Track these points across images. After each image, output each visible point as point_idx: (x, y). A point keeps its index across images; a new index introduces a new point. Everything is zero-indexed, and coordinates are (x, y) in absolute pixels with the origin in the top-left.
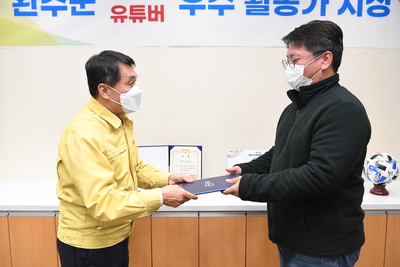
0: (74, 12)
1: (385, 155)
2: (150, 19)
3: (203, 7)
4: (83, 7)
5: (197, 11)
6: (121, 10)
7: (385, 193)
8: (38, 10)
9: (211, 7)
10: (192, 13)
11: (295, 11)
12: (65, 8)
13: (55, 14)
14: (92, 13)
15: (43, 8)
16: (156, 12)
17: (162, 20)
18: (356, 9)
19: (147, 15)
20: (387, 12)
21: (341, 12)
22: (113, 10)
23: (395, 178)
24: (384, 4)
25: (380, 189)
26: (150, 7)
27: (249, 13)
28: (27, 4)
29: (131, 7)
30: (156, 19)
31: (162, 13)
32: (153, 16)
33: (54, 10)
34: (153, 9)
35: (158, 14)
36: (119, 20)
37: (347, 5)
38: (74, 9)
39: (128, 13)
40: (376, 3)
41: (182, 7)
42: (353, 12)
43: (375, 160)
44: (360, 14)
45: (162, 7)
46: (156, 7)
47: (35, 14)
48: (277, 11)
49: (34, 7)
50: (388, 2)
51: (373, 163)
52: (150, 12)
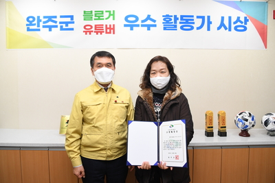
0: (62, 29)
1: (247, 112)
2: (107, 33)
3: (138, 26)
4: (67, 26)
5: (134, 28)
6: (89, 27)
7: (248, 135)
8: (41, 27)
9: (142, 26)
10: (132, 29)
11: (192, 28)
12: (56, 26)
13: (50, 30)
14: (72, 29)
15: (44, 27)
16: (110, 28)
17: (114, 33)
18: (228, 27)
19: (105, 30)
20: (245, 29)
21: (219, 28)
22: (85, 27)
23: (253, 126)
24: (243, 24)
25: (245, 133)
26: (106, 25)
27: (165, 29)
28: (35, 24)
29: (96, 25)
30: (110, 33)
31: (114, 29)
32: (108, 31)
33: (50, 28)
34: (108, 27)
35: (111, 29)
36: (88, 33)
37: (222, 24)
38: (61, 27)
39: (93, 29)
40: (239, 24)
41: (125, 26)
42: (226, 29)
43: (241, 115)
44: (230, 30)
45: (114, 25)
46: (110, 25)
47: (39, 30)
48: (182, 28)
49: (38, 26)
50: (246, 24)
51: (240, 117)
52: (107, 28)
